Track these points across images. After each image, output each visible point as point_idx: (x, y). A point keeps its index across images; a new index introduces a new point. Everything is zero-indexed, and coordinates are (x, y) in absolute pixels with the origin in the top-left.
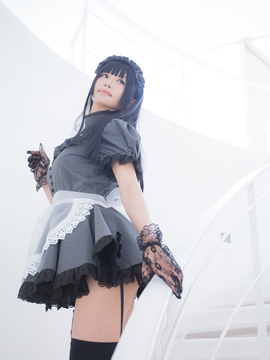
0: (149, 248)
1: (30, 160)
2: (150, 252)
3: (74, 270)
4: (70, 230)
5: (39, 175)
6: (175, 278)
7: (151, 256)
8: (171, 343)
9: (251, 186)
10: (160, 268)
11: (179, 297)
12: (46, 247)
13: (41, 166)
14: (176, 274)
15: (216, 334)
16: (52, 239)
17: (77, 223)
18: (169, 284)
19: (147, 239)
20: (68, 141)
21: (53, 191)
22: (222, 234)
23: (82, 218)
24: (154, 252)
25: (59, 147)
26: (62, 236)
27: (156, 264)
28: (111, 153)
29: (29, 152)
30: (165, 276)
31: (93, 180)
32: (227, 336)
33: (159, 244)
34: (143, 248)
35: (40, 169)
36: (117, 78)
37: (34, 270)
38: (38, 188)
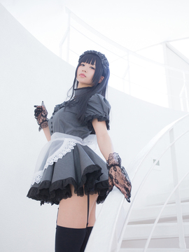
0: (112, 168)
1: (36, 111)
2: (113, 171)
3: (62, 181)
4: (61, 156)
5: (41, 121)
6: (127, 189)
7: (113, 173)
8: (125, 228)
9: (171, 131)
10: (118, 183)
11: (129, 201)
12: (46, 167)
13: (42, 115)
14: (127, 186)
15: (152, 221)
16: (50, 162)
17: (65, 153)
18: (123, 193)
19: (111, 162)
20: (66, 103)
21: (52, 132)
22: (154, 160)
23: (69, 150)
24: (116, 171)
25: (59, 105)
26: (56, 160)
27: (115, 179)
28: (93, 114)
29: (35, 106)
30: (120, 188)
31: (78, 129)
32: (158, 222)
33: (119, 165)
34: (109, 168)
35: (42, 118)
36: (90, 65)
37: (38, 180)
38: (40, 129)
